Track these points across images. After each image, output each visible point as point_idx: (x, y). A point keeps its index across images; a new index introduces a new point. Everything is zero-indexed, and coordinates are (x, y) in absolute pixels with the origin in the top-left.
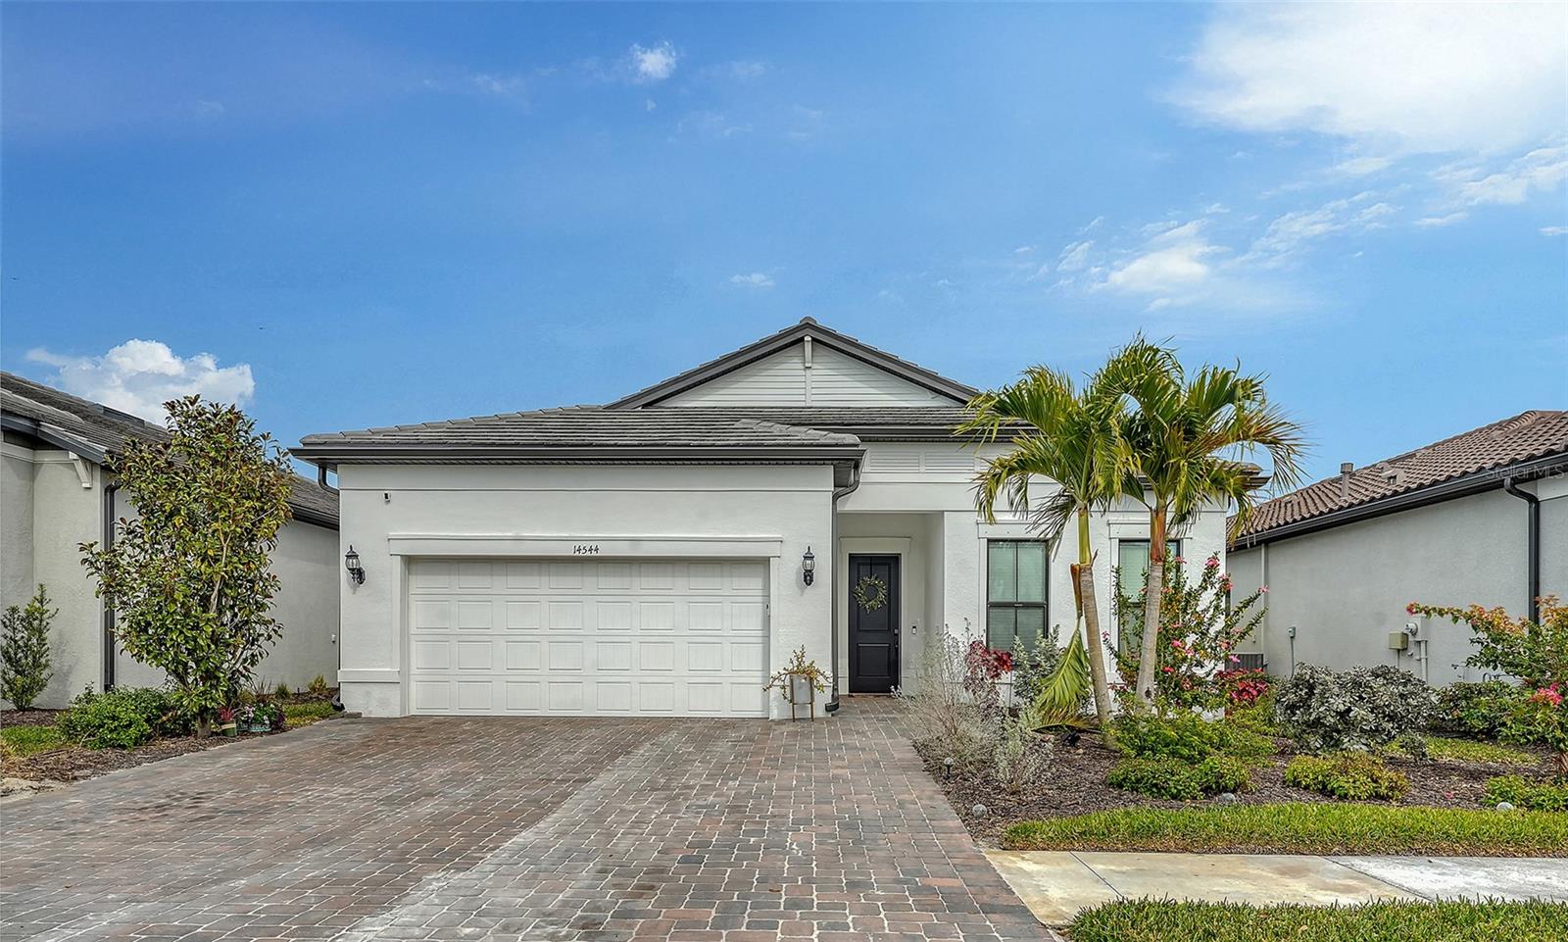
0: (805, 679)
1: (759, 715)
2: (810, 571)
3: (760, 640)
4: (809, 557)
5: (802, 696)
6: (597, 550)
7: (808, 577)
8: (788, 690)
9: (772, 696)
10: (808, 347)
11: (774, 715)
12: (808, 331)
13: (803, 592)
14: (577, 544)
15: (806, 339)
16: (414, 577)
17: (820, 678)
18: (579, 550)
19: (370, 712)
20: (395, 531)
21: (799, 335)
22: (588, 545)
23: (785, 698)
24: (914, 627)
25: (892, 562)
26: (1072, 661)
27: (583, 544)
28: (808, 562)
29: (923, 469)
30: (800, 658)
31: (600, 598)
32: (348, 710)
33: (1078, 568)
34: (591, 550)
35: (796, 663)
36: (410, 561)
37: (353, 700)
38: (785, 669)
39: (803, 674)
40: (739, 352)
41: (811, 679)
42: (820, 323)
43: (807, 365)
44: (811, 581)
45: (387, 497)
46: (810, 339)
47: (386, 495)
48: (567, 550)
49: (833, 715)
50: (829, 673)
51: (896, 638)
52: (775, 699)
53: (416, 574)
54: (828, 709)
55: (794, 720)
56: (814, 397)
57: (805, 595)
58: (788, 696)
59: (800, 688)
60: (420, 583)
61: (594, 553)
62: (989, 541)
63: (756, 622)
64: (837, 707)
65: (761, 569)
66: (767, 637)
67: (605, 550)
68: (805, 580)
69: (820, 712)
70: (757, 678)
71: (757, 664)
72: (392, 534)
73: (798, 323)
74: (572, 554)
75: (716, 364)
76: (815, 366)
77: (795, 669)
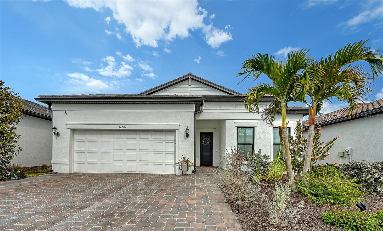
0: (186, 164)
1: (173, 173)
2: (188, 133)
3: (174, 153)
4: (187, 129)
5: (185, 169)
6: (126, 127)
7: (187, 135)
8: (181, 166)
9: (176, 168)
10: (190, 80)
11: (177, 173)
12: (190, 76)
13: (186, 139)
14: (120, 126)
15: (189, 78)
16: (75, 135)
17: (190, 164)
18: (121, 127)
19: (61, 172)
20: (68, 122)
21: (187, 77)
22: (123, 126)
23: (180, 169)
24: (217, 150)
25: (211, 135)
26: (280, 160)
27: (122, 126)
28: (187, 131)
29: (220, 109)
30: (184, 158)
31: (128, 141)
32: (54, 171)
33: (281, 127)
34: (124, 127)
35: (183, 159)
36: (74, 131)
37: (55, 169)
38: (179, 161)
39: (185, 162)
40: (172, 81)
41: (187, 164)
42: (193, 74)
43: (189, 85)
44: (188, 136)
45: (65, 113)
46: (190, 78)
47: (65, 112)
48: (117, 127)
49: (194, 174)
50: (193, 162)
51: (212, 153)
52: (177, 169)
53: (76, 134)
54: (193, 172)
55: (182, 175)
56: (191, 93)
57: (186, 140)
58: (181, 168)
59: (184, 166)
60: (76, 136)
61: (125, 128)
62: (238, 127)
63: (172, 148)
64: (195, 171)
65: (174, 133)
66: (175, 152)
67: (128, 127)
68: (186, 136)
69: (190, 173)
70: (173, 163)
71: (173, 159)
72: (67, 123)
73: (187, 74)
74: (119, 128)
75: (166, 84)
76: (191, 85)
77: (183, 161)
